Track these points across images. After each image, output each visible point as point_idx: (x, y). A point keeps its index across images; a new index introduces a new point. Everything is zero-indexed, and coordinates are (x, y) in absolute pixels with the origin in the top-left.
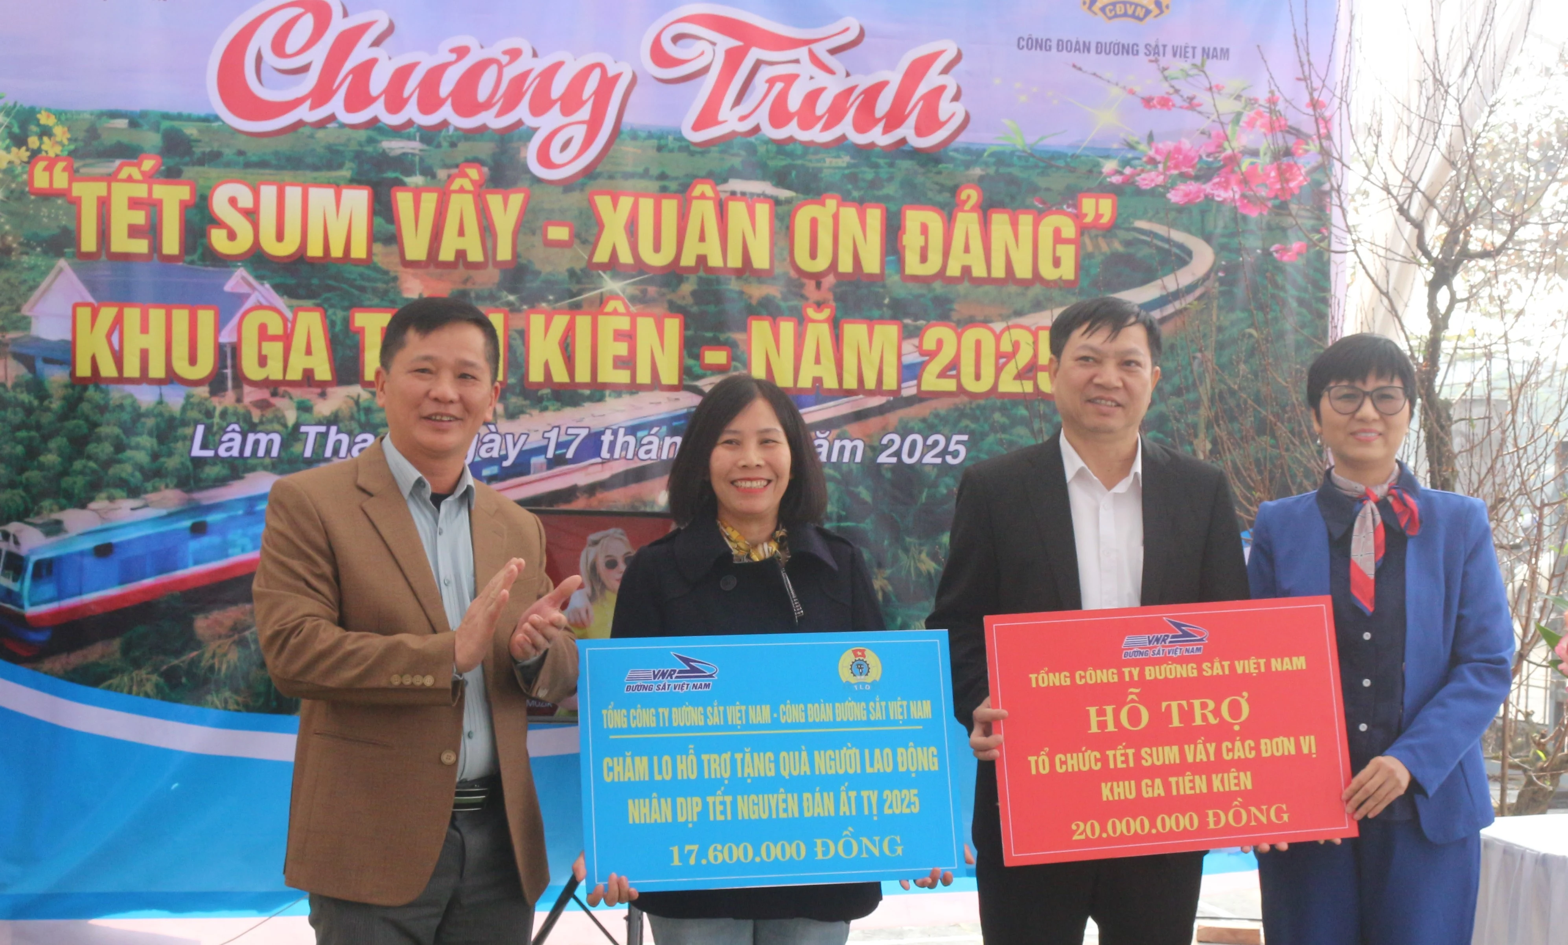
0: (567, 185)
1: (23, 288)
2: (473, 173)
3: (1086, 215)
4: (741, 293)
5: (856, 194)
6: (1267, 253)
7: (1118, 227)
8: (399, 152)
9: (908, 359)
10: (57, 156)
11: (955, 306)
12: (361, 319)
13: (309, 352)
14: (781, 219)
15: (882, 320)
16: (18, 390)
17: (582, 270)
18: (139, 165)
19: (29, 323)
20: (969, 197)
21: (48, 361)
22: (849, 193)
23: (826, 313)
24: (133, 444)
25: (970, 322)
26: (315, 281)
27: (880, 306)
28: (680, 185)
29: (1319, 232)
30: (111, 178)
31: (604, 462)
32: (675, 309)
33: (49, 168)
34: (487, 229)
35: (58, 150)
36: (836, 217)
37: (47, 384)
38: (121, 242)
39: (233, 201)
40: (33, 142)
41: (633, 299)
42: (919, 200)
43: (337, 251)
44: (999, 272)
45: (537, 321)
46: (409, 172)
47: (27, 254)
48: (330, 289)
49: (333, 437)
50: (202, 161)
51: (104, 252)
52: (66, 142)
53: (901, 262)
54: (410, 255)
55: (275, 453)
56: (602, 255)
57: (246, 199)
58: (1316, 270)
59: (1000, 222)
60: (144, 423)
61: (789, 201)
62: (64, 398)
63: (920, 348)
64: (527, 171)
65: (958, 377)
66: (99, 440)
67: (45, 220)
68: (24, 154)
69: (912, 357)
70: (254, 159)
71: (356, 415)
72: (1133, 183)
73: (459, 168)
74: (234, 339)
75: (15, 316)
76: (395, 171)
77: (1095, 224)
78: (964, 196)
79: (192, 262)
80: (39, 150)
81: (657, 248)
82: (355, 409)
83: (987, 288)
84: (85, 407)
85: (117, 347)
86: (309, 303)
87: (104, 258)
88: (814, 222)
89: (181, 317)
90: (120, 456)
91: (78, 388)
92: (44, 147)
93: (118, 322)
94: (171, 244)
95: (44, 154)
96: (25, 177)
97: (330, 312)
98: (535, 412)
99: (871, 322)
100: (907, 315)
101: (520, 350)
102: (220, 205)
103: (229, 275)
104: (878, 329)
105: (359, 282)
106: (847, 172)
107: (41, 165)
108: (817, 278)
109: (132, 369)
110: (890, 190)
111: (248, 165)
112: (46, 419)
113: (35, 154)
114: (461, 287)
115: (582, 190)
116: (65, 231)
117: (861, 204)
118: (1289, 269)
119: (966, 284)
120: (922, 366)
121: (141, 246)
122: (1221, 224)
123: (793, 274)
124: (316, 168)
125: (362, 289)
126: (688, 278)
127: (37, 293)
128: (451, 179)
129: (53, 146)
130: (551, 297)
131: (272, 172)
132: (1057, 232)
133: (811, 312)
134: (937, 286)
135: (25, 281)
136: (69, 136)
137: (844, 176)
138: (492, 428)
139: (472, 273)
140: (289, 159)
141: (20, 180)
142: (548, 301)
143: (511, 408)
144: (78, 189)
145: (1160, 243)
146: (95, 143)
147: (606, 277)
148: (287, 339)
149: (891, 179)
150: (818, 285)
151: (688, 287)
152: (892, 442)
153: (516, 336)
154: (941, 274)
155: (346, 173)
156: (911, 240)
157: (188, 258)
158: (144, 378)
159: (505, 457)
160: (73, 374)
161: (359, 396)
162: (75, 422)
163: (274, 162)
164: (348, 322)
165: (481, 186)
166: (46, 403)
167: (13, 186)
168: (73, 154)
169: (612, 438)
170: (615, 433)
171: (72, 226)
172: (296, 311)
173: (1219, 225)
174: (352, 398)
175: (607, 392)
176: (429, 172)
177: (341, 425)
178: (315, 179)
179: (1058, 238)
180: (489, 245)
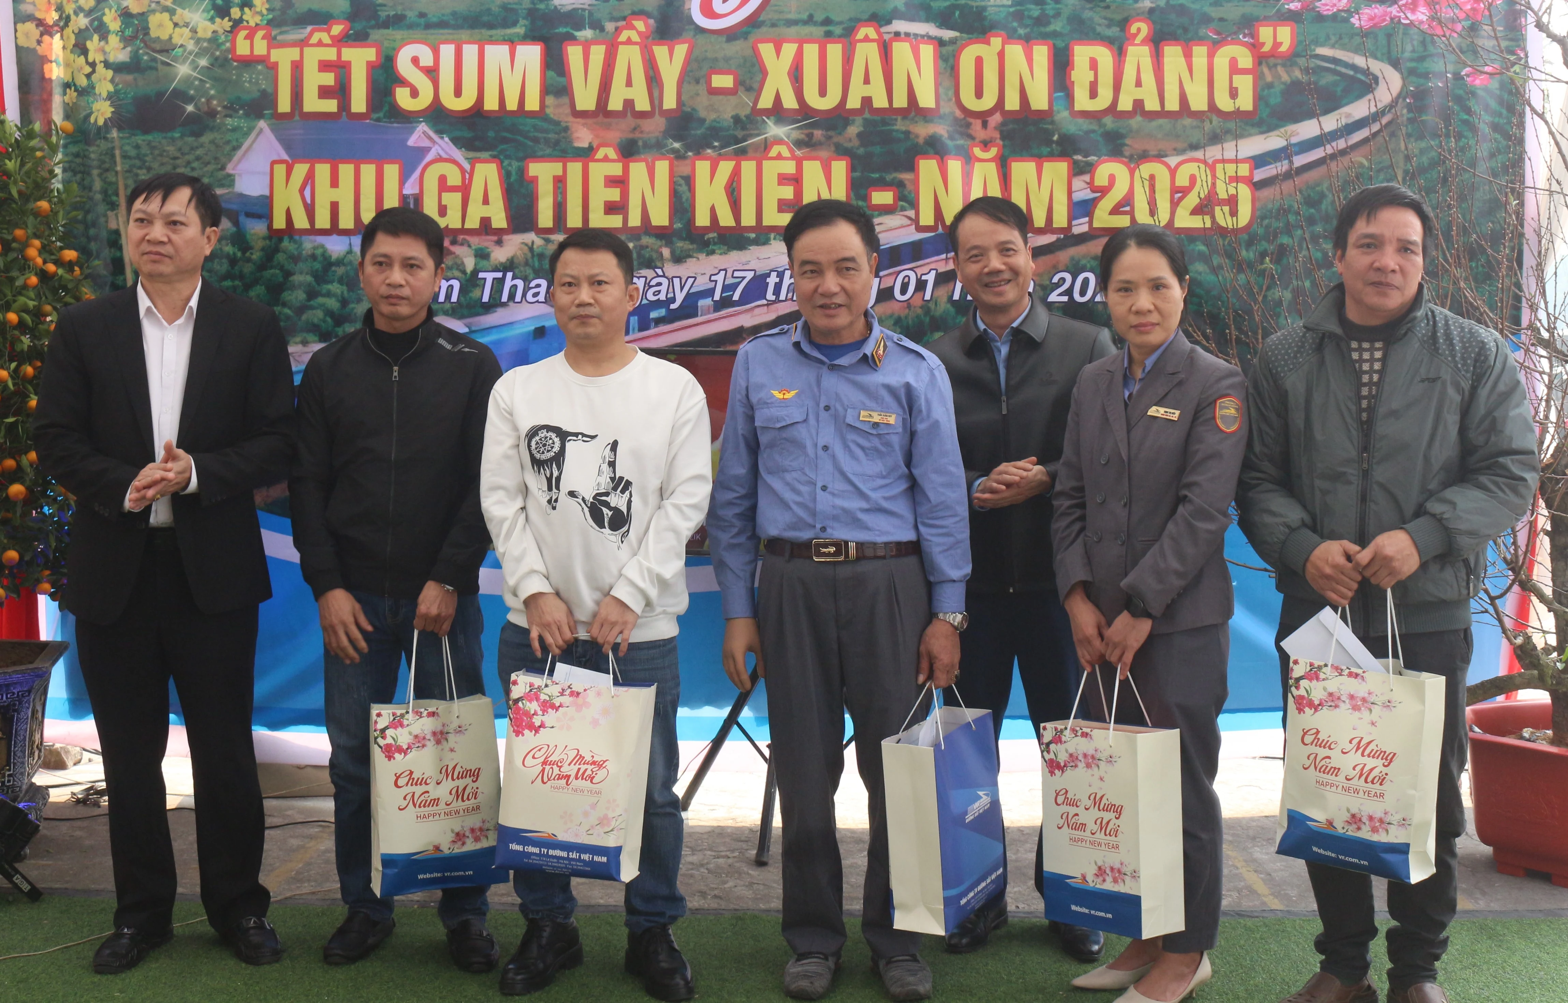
0: (731, 34)
1: (228, 148)
2: (640, 25)
3: (1263, 44)
4: (907, 133)
5: (1021, 31)
6: (1458, 77)
7: (1298, 55)
8: (570, 8)
9: (1078, 196)
10: (257, 25)
11: (1128, 141)
12: (535, 169)
13: (486, 201)
14: (945, 60)
15: (1052, 157)
16: (224, 242)
17: (746, 116)
18: (328, 31)
19: (233, 181)
20: (1139, 30)
21: (249, 215)
22: (1015, 30)
23: (994, 151)
24: (324, 291)
25: (1144, 157)
26: (491, 134)
27: (1049, 142)
28: (844, 29)
29: (1513, 53)
30: (303, 44)
31: (771, 303)
32: (842, 152)
33: (250, 37)
34: (654, 79)
35: (258, 19)
36: (1001, 55)
37: (248, 236)
38: (313, 103)
39: (415, 61)
40: (235, 13)
41: (799, 144)
42: (1089, 35)
43: (512, 105)
44: (1172, 104)
45: (702, 168)
46: (580, 27)
47: (231, 116)
48: (505, 140)
49: (508, 283)
50: (386, 24)
51: (297, 113)
52: (265, 12)
53: (1070, 97)
54: (580, 107)
55: (454, 299)
56: (766, 101)
57: (427, 60)
58: (1510, 93)
59: (1173, 54)
60: (335, 272)
61: (953, 41)
62: (263, 249)
63: (1091, 185)
64: (691, 21)
65: (1131, 213)
66: (293, 288)
67: (247, 85)
68: (227, 24)
69: (1082, 194)
70: (435, 20)
71: (530, 261)
72: (1313, 9)
73: (626, 21)
74: (417, 191)
75: (221, 174)
76: (565, 27)
77: (1274, 53)
78: (1133, 30)
79: (378, 120)
80: (241, 20)
81: (823, 92)
82: (529, 255)
83: (1160, 121)
84: (280, 257)
85: (309, 201)
86: (485, 155)
87: (297, 118)
88: (979, 61)
89: (368, 171)
90: (312, 303)
91: (274, 240)
92: (244, 17)
93: (310, 177)
94: (359, 103)
95: (245, 24)
96: (228, 45)
97: (506, 163)
98: (702, 256)
99: (1040, 159)
100: (1077, 151)
101: (686, 195)
102: (404, 65)
103: (411, 131)
104: (1047, 166)
105: (531, 134)
106: (1011, 10)
107: (243, 34)
108: (983, 116)
109: (323, 221)
110: (1057, 26)
111: (428, 26)
112: (248, 269)
113: (237, 24)
114: (631, 136)
115: (746, 39)
116: (264, 93)
117: (1027, 41)
118: (1480, 93)
119: (1139, 118)
120: (1094, 202)
121: (331, 106)
122: (1409, 48)
123: (958, 113)
124: (490, 26)
125: (536, 140)
126: (854, 121)
127: (240, 153)
128: (618, 31)
129: (253, 16)
130: (716, 144)
131: (450, 31)
132: (1233, 62)
133: (977, 151)
134: (1109, 122)
135: (228, 142)
136: (267, 6)
137: (1009, 13)
138: (659, 272)
139: (640, 122)
140: (466, 19)
141: (223, 47)
142: (714, 147)
143: (678, 252)
144: (277, 55)
145: (1343, 70)
146: (290, 12)
147: (770, 123)
148: (465, 190)
149: (1058, 15)
150: (985, 125)
151: (853, 130)
152: (1063, 280)
153: (682, 182)
154: (1112, 109)
155: (520, 30)
156: (1080, 75)
157: (375, 116)
158: (335, 229)
159: (673, 300)
160: (270, 226)
161: (533, 243)
162: (272, 271)
163: (452, 22)
164: (522, 172)
165: (647, 38)
166: (248, 254)
167: (218, 53)
168: (270, 23)
169: (777, 280)
170: (781, 275)
171: (270, 90)
172: (473, 162)
173: (1408, 50)
174: (526, 245)
175: (772, 236)
176: (597, 26)
177: (517, 271)
178: (491, 36)
179: (1234, 69)
180: (656, 94)
